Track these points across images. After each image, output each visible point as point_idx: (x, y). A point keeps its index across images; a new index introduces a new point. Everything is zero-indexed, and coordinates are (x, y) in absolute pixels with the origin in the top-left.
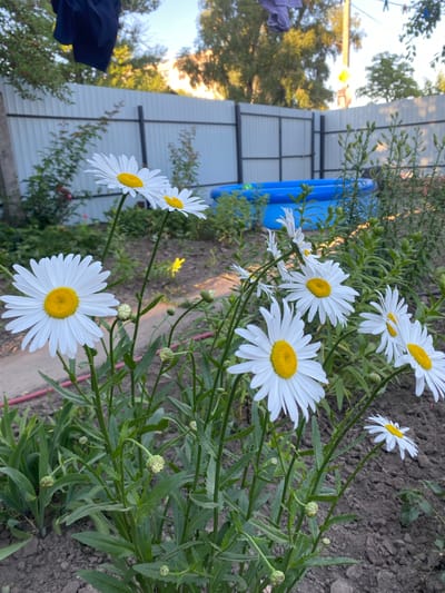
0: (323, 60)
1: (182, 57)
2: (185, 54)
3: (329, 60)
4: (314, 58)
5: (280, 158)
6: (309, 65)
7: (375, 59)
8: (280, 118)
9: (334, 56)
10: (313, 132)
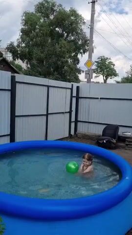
0: (77, 56)
1: (10, 45)
2: (12, 44)
3: (79, 56)
4: (73, 54)
5: (47, 115)
6: (70, 57)
7: (99, 58)
8: (48, 87)
9: (82, 55)
10: (72, 97)
